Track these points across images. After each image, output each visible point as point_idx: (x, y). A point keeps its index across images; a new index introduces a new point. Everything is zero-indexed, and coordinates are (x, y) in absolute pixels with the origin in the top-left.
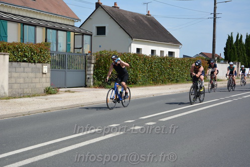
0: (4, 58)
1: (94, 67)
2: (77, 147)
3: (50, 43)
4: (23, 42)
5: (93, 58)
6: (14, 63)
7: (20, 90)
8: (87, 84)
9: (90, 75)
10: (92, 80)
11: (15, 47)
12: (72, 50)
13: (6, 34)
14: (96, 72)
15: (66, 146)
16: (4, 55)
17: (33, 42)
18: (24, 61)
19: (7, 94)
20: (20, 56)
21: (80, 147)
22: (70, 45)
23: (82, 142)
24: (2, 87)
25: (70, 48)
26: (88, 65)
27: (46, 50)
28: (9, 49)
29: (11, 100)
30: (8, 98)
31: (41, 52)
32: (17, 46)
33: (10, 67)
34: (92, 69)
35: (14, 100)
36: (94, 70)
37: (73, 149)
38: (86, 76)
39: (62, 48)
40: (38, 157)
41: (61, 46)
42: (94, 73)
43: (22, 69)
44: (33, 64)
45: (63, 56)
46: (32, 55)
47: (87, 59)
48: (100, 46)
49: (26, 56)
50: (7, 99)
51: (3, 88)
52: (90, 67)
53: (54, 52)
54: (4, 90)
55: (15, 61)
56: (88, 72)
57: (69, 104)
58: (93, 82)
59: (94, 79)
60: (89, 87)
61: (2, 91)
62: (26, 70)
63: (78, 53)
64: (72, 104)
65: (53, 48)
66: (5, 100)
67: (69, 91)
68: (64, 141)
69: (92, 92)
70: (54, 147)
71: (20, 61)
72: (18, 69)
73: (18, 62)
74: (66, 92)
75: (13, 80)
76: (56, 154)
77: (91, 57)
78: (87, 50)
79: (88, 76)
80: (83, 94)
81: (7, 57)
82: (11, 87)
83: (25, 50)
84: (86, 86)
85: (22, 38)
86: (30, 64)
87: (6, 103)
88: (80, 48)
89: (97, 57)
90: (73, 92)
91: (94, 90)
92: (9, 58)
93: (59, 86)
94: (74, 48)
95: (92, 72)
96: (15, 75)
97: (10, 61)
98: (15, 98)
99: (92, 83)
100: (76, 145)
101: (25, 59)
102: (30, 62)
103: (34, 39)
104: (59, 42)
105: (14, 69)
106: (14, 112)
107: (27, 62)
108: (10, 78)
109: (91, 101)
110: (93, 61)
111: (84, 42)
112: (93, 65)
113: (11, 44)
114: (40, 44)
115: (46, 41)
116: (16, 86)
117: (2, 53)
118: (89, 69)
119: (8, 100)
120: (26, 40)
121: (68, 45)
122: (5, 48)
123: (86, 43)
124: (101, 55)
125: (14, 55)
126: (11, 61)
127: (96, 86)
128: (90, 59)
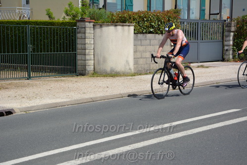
0: (129, 30)
1: (234, 36)
2: (208, 129)
3: (180, 10)
4: (150, 10)
5: (233, 25)
6: (139, 35)
7: (146, 66)
8: (225, 57)
9: (228, 46)
10: (231, 52)
11: (140, 17)
12: (207, 17)
13: (132, 3)
14: (237, 43)
15: (197, 127)
16: (129, 26)
17: (161, 10)
18: (151, 32)
19: (133, 70)
20: (146, 26)
21: (212, 129)
22: (204, 10)
23: (215, 123)
24: (127, 62)
25: (205, 14)
26: (226, 33)
27: (175, 18)
28: (134, 19)
29: (137, 77)
30: (134, 75)
31: (169, 20)
32: (142, 15)
33: (135, 40)
34: (231, 38)
35: (140, 77)
36: (234, 40)
37: (205, 131)
38: (223, 47)
39: (195, 15)
40: (164, 137)
41: (193, 13)
42: (233, 44)
43: (148, 41)
44: (160, 35)
45: (195, 24)
46: (159, 25)
47: (225, 26)
48: (244, 10)
49: (152, 27)
50: (132, 76)
51: (128, 64)
52: (229, 36)
53: (185, 20)
54: (129, 65)
55: (141, 33)
56: (226, 43)
57: (201, 82)
58: (233, 54)
59: (234, 51)
60: (228, 61)
61: (128, 67)
62: (152, 42)
63: (214, 19)
64: (206, 80)
65: (184, 15)
66: (130, 77)
67: (202, 66)
68: (194, 121)
69: (231, 66)
70: (182, 128)
71: (146, 33)
72: (144, 42)
73: (143, 33)
74: (198, 67)
75: (139, 55)
76: (184, 135)
77: (230, 24)
78: (225, 14)
79: (226, 48)
80: (219, 69)
81: (132, 28)
82: (136, 63)
83: (151, 20)
84: (223, 60)
85: (149, 6)
86: (157, 35)
87: (132, 80)
88: (218, 14)
89: (238, 23)
90: (207, 67)
91: (233, 64)
92: (134, 30)
93: (190, 61)
94: (210, 14)
95: (231, 43)
96: (141, 48)
97: (135, 33)
98: (140, 74)
99: (231, 56)
100: (208, 126)
101: (152, 30)
102: (157, 33)
103: (162, 7)
104: (191, 7)
105: (140, 41)
106: (139, 90)
107: (153, 33)
108: (135, 52)
109: (228, 78)
110: (233, 29)
111: (223, 6)
112: (232, 34)
113: (136, 13)
114: (168, 12)
115: (176, 8)
116: (141, 61)
117: (127, 24)
118: (228, 39)
119: (134, 77)
120: (153, 8)
121: (202, 11)
122: (130, 18)
123: (225, 7)
124: (243, 21)
125: (139, 26)
126: (137, 32)
127: (237, 60)
128: (229, 26)
